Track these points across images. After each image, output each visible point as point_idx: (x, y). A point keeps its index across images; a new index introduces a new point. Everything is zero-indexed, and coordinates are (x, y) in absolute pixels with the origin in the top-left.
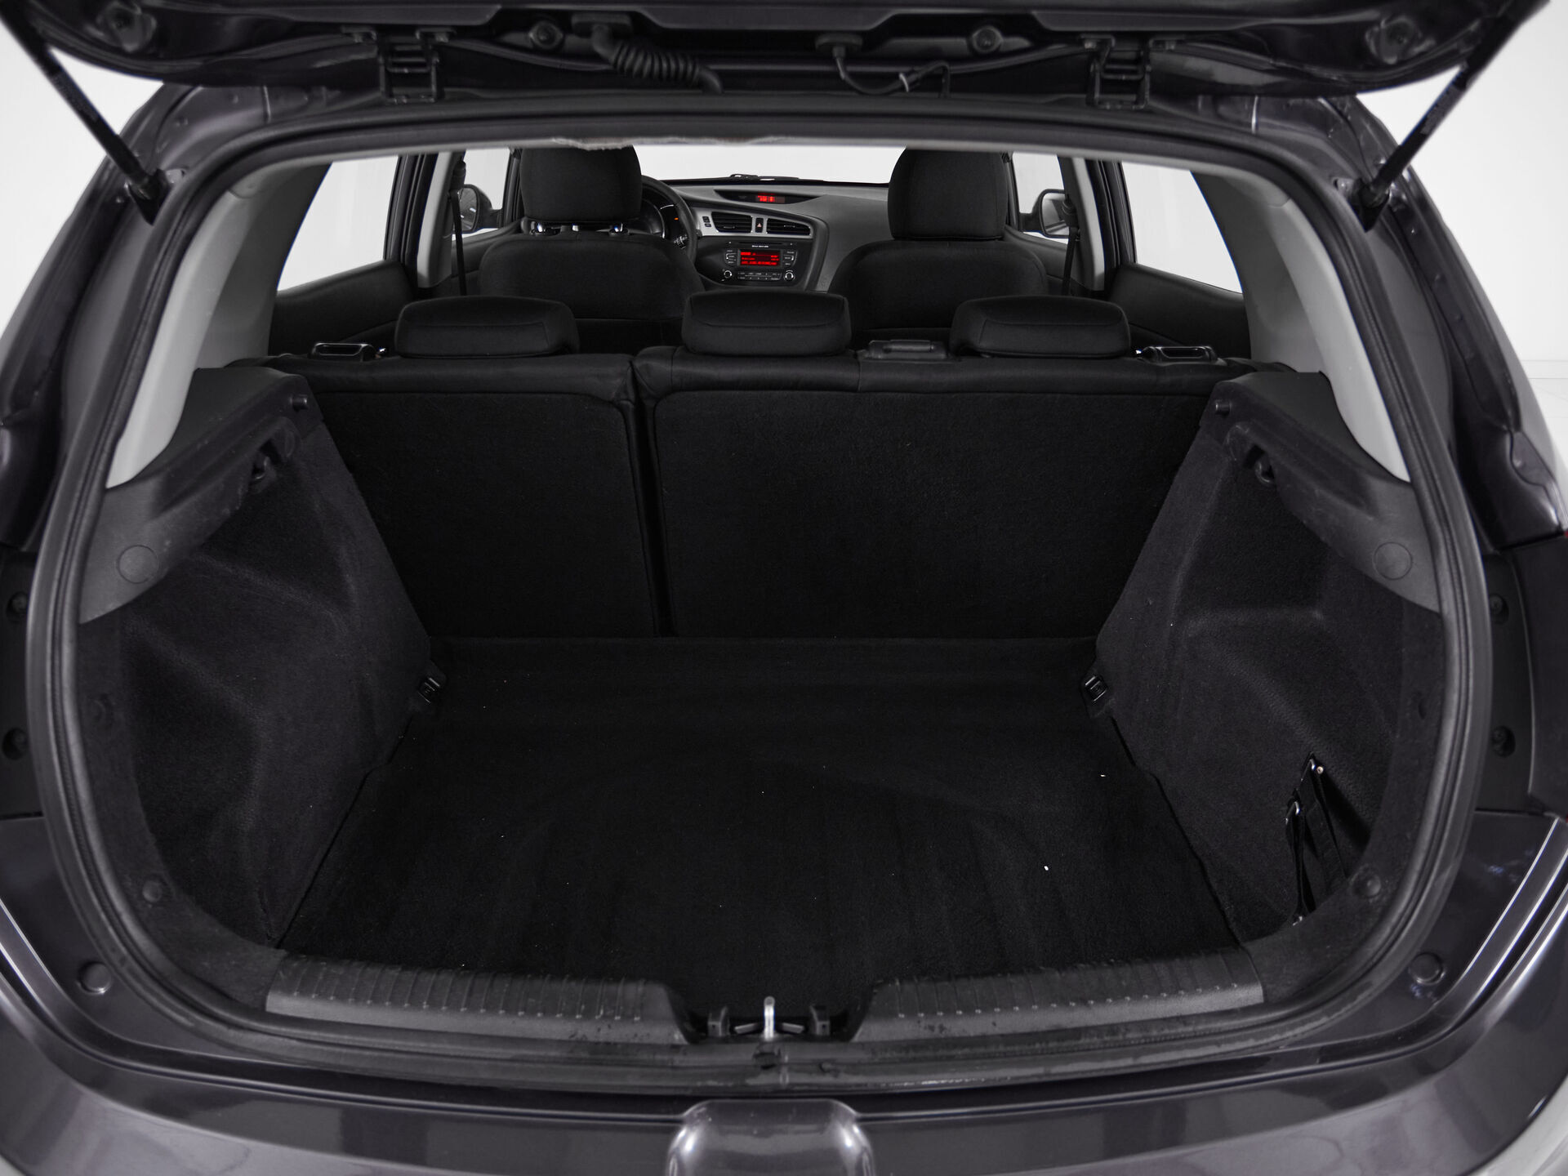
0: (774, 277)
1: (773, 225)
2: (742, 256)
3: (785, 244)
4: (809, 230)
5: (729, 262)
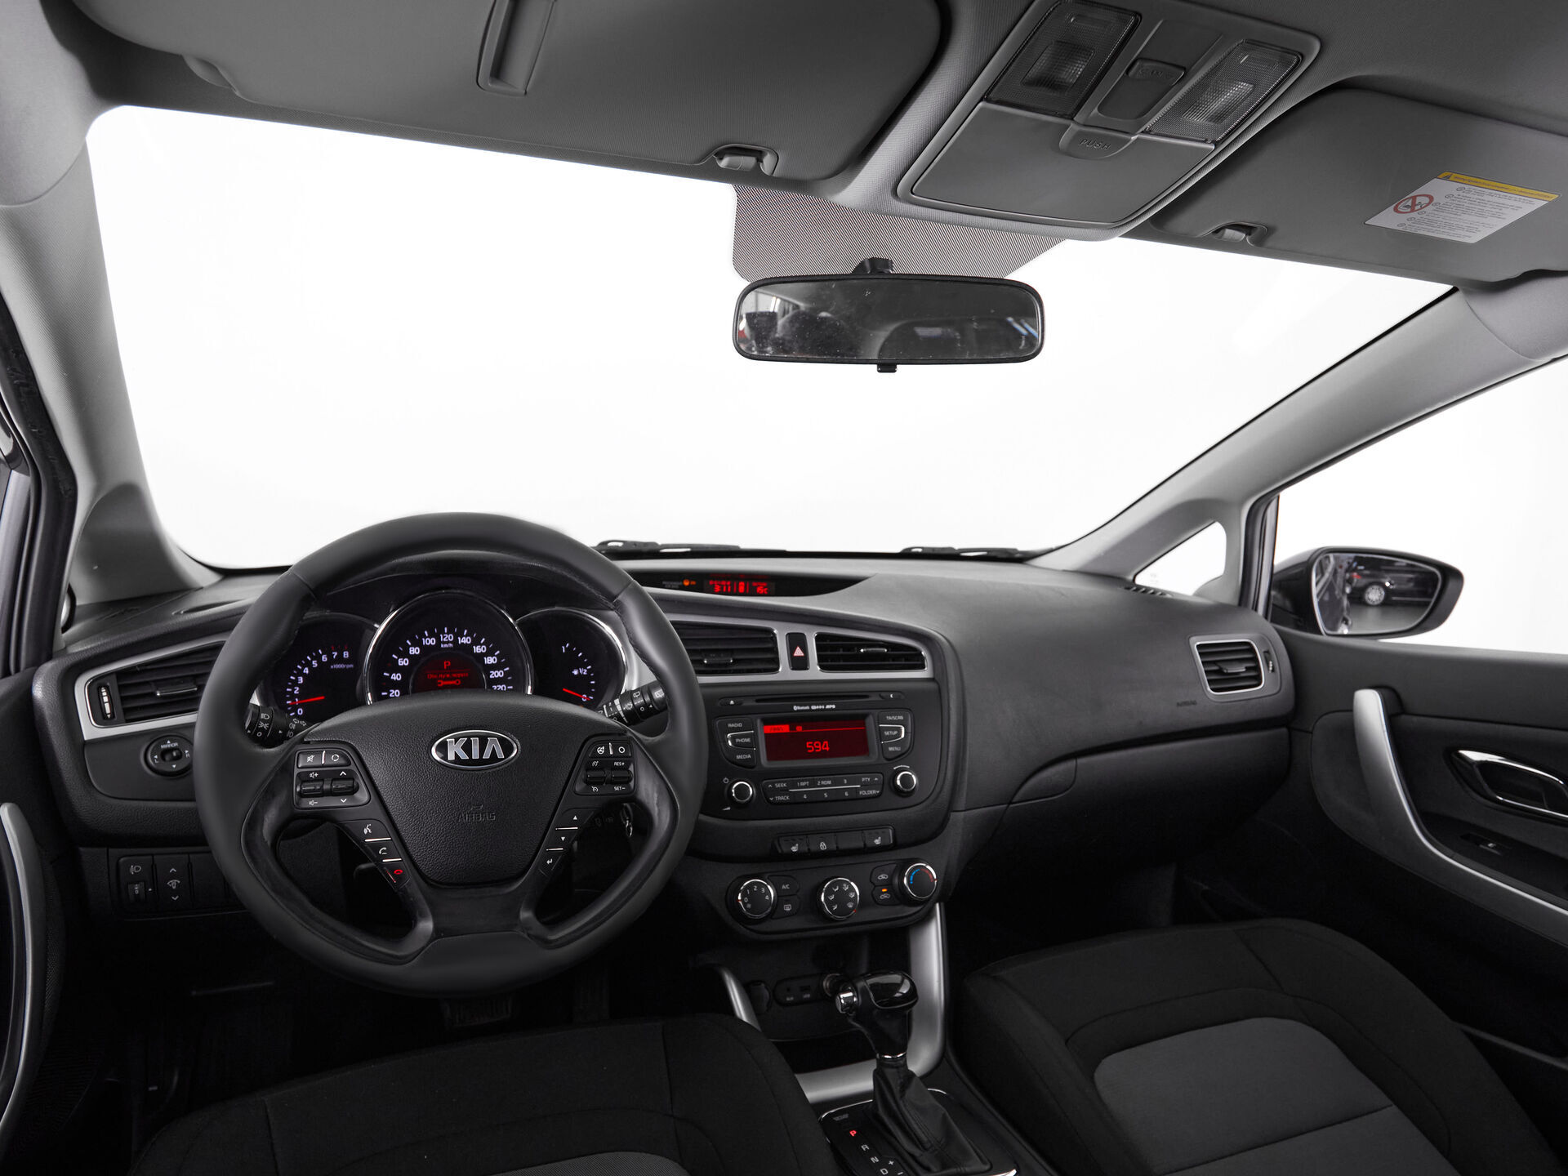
0: (865, 786)
1: (835, 648)
2: (767, 736)
3: (874, 698)
4: (923, 659)
5: (738, 757)
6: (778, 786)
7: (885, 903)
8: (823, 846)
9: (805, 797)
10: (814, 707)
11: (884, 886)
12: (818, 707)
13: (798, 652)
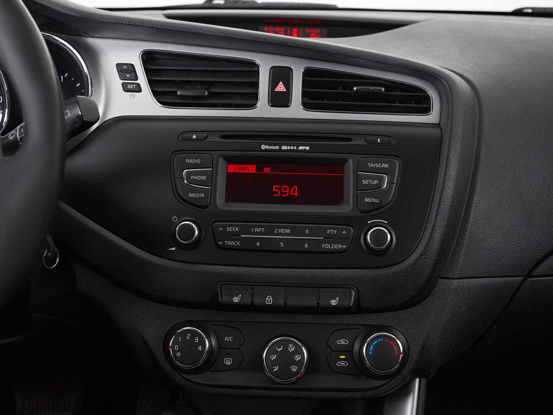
0: (330, 239)
1: (323, 85)
2: (230, 176)
3: (360, 141)
4: (427, 99)
5: (191, 195)
6: (229, 229)
7: (342, 371)
8: (269, 300)
9: (258, 244)
10: (284, 148)
11: (343, 353)
12: (289, 148)
13: (281, 87)
